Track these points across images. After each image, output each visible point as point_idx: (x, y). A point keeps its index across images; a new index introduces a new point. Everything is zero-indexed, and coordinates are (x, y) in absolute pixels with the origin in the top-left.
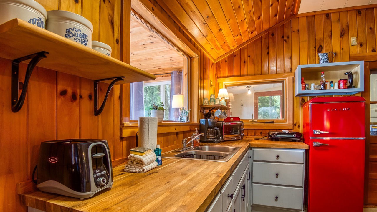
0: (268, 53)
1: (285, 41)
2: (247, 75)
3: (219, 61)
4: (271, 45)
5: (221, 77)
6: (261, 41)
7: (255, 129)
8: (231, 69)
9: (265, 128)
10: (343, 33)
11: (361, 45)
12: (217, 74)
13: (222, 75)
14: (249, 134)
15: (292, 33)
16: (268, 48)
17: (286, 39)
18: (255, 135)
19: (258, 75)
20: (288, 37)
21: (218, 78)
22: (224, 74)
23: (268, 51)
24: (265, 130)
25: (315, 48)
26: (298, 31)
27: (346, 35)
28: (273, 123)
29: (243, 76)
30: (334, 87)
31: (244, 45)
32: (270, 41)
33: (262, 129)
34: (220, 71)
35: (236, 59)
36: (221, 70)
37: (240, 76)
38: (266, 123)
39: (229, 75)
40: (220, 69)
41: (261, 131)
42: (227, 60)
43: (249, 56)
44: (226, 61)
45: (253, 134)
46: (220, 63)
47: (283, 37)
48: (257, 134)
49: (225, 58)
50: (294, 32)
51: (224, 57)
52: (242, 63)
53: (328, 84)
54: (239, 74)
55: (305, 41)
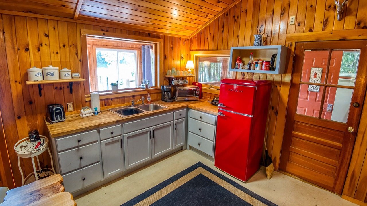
0: (223, 31)
1: (235, 20)
2: (208, 50)
3: (192, 37)
4: (225, 24)
5: (193, 51)
6: (219, 21)
7: (211, 93)
8: (199, 44)
10: (283, 12)
11: (299, 25)
12: (190, 48)
13: (193, 49)
14: (207, 97)
15: (241, 13)
16: (223, 27)
17: (236, 19)
19: (215, 50)
20: (238, 17)
21: (191, 51)
24: (217, 95)
25: (257, 27)
26: (246, 11)
27: (285, 13)
29: (206, 50)
30: (257, 67)
31: (207, 24)
32: (225, 21)
34: (192, 46)
35: (203, 35)
36: (193, 44)
37: (204, 50)
38: (218, 89)
39: (198, 49)
41: (214, 95)
43: (210, 34)
44: (196, 37)
45: (210, 97)
47: (234, 17)
48: (212, 97)
49: (196, 35)
50: (242, 12)
51: (194, 34)
52: (206, 40)
53: (253, 65)
55: (250, 21)
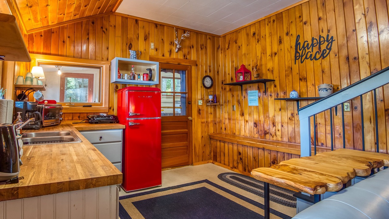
0: (88, 39)
1: (104, 32)
2: (66, 56)
3: (32, 34)
4: (91, 32)
5: (33, 53)
6: (82, 26)
7: (72, 113)
8: (47, 46)
9: (84, 112)
10: (146, 38)
11: (157, 50)
13: (35, 50)
14: (66, 119)
15: (110, 27)
16: (88, 34)
17: (104, 31)
18: (72, 120)
19: (77, 58)
20: (106, 30)
21: (30, 52)
22: (38, 49)
23: (88, 37)
24: (83, 114)
25: (127, 44)
26: (115, 26)
27: (148, 40)
28: (91, 106)
29: (61, 56)
30: (140, 79)
31: (64, 24)
32: (91, 28)
33: (80, 113)
34: (33, 45)
35: (54, 36)
36: (34, 44)
37: (58, 55)
38: (84, 106)
39: (45, 52)
40: (33, 42)
41: (78, 115)
42: (42, 35)
43: (69, 37)
45: (71, 118)
46: (34, 36)
47: (102, 28)
48: (74, 118)
49: (41, 32)
50: (111, 26)
51: (39, 30)
52: (61, 43)
53: (136, 76)
54: (57, 53)
55: (120, 37)
